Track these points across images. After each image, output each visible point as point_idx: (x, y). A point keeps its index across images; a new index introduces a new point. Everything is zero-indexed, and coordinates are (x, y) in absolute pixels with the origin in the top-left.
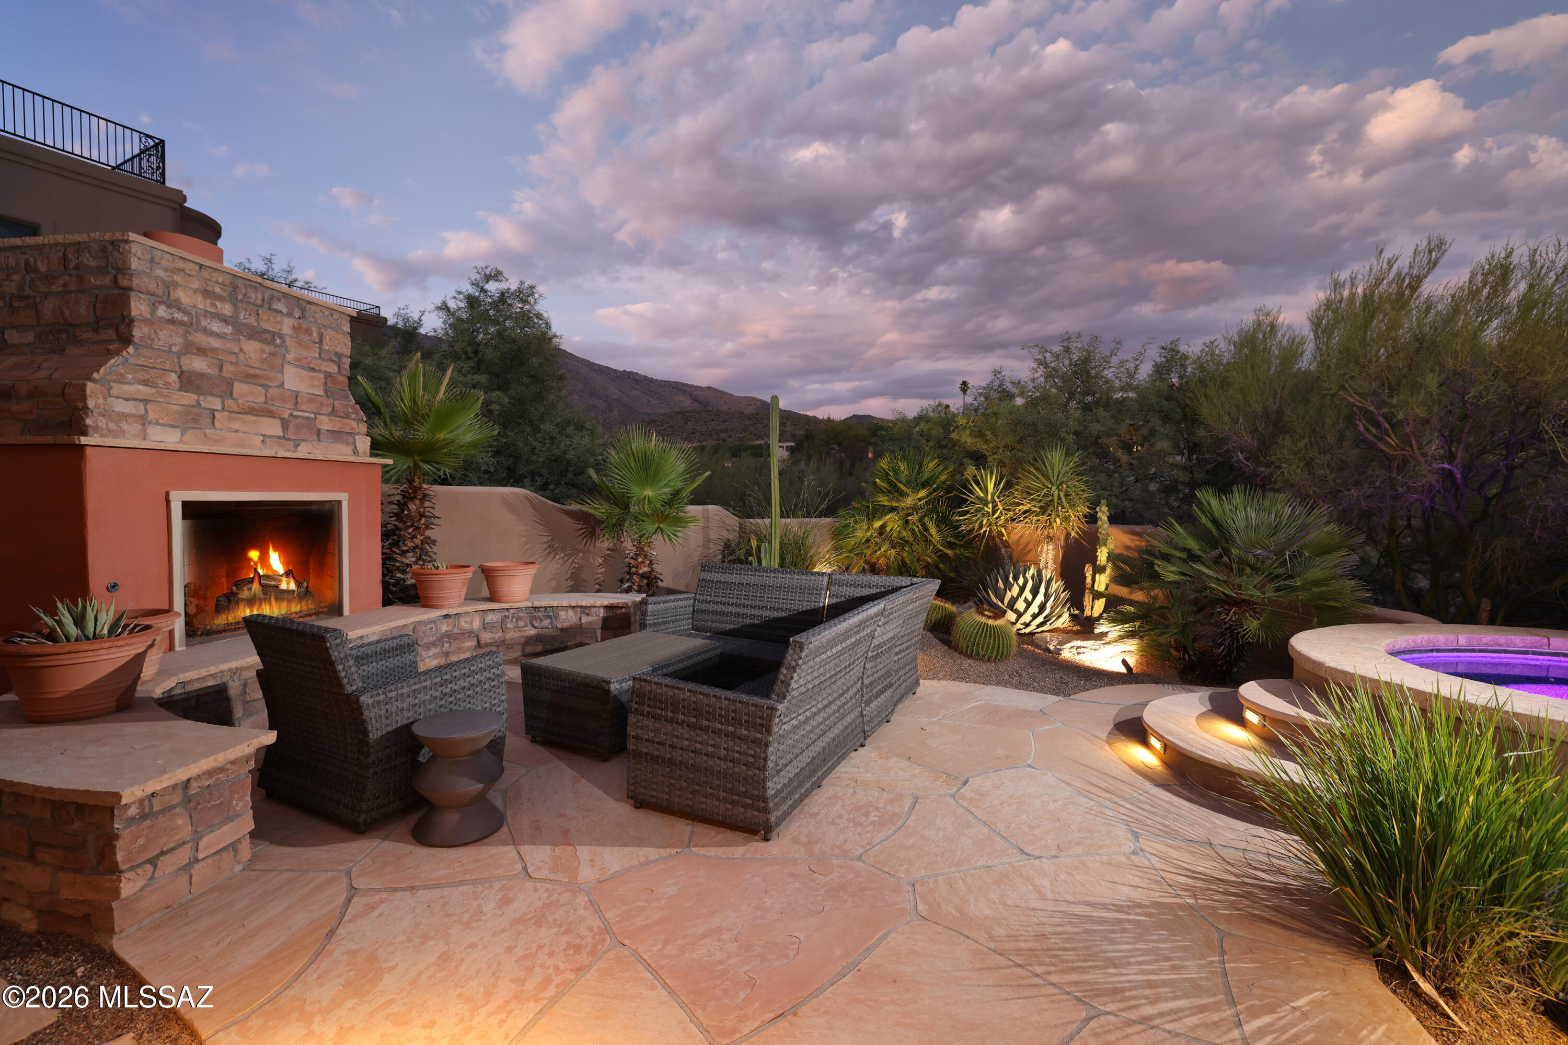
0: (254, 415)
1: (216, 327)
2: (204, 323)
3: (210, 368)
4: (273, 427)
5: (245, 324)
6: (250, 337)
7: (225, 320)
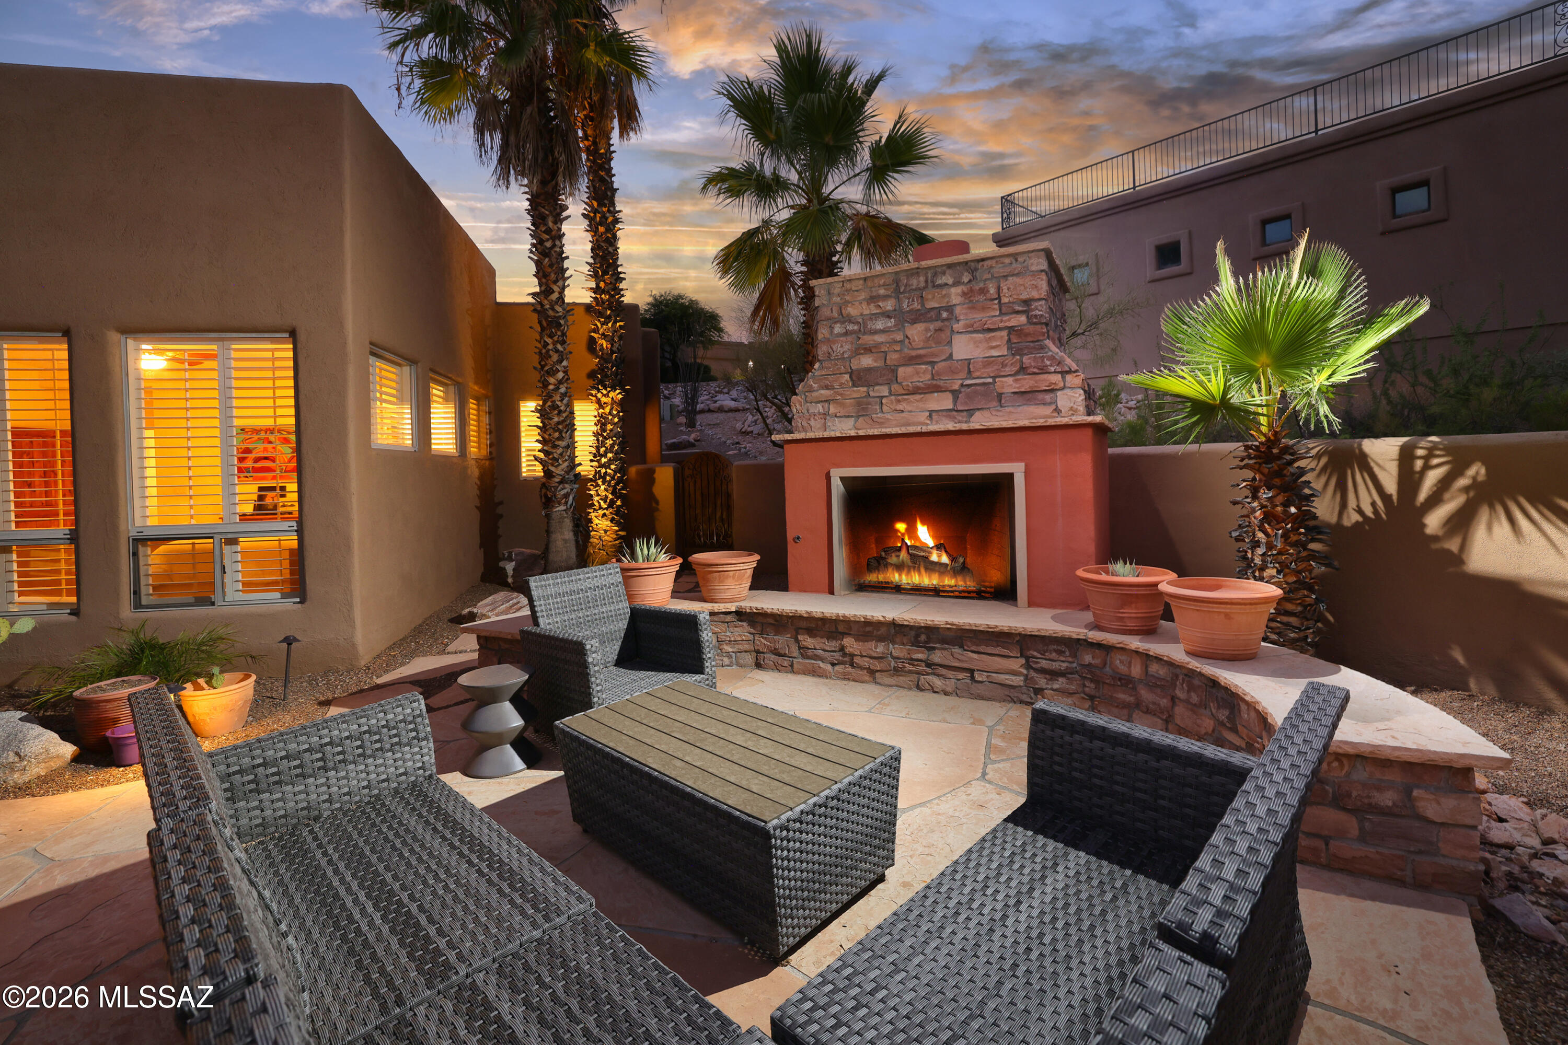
0: (920, 394)
1: (880, 324)
2: (871, 325)
3: (876, 361)
5: (910, 311)
7: (888, 315)
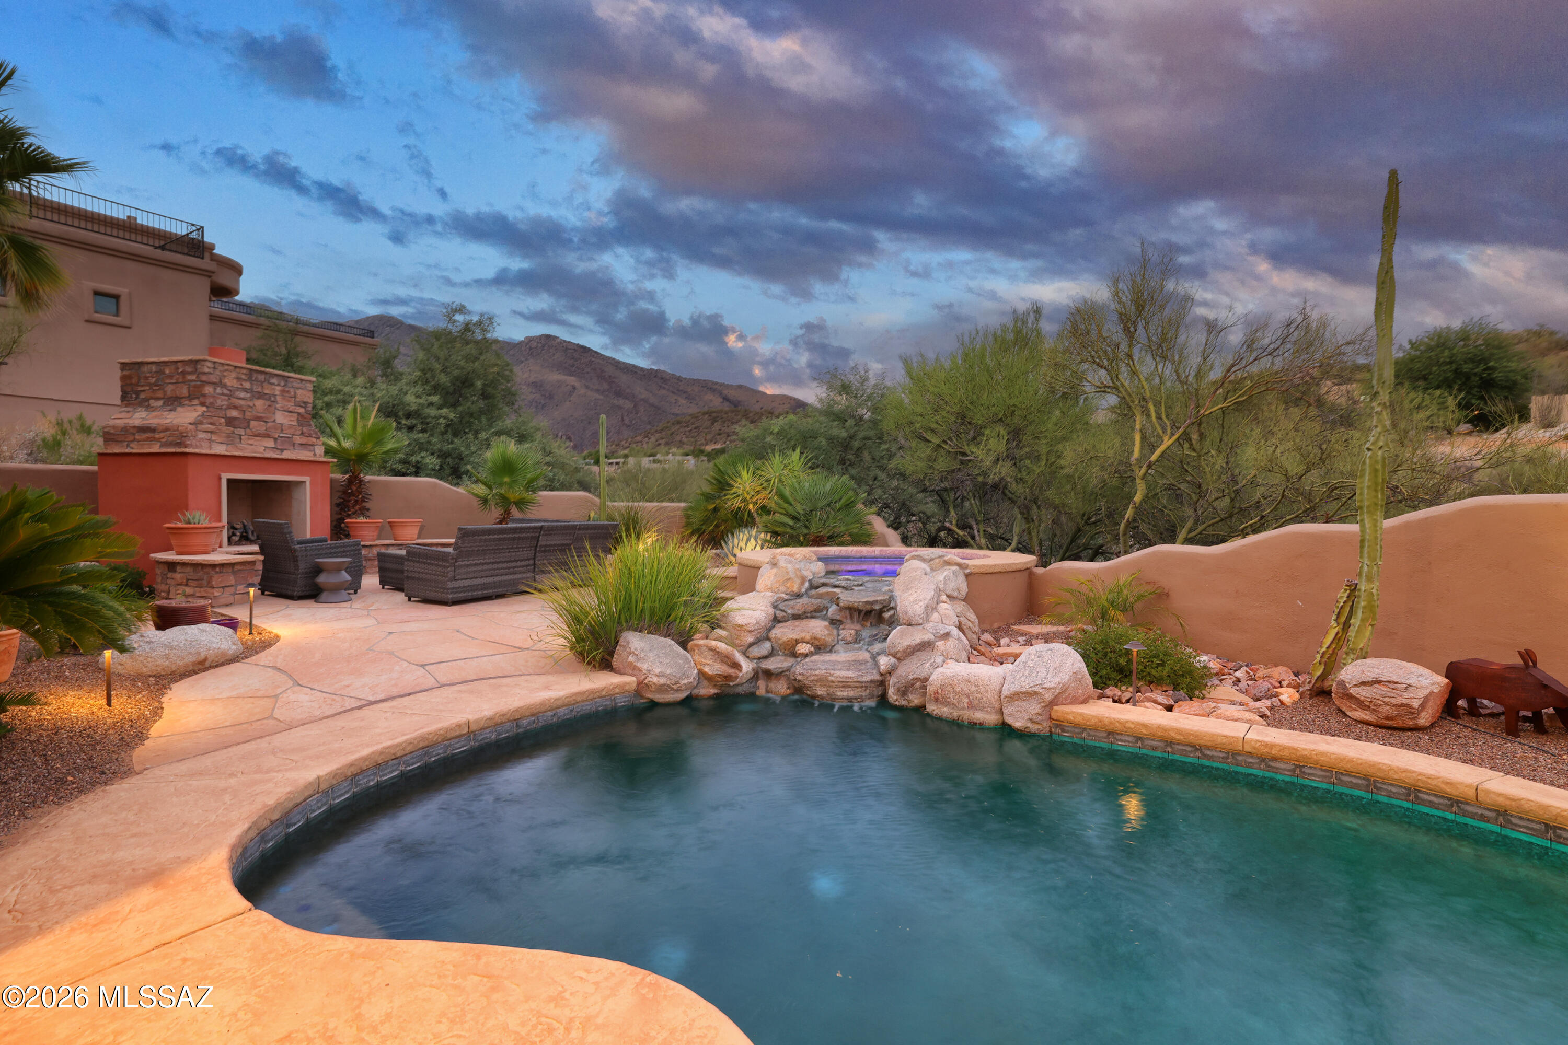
0: (260, 437)
1: (242, 395)
2: (237, 393)
3: (239, 415)
4: (271, 443)
6: (258, 398)
7: (245, 390)
